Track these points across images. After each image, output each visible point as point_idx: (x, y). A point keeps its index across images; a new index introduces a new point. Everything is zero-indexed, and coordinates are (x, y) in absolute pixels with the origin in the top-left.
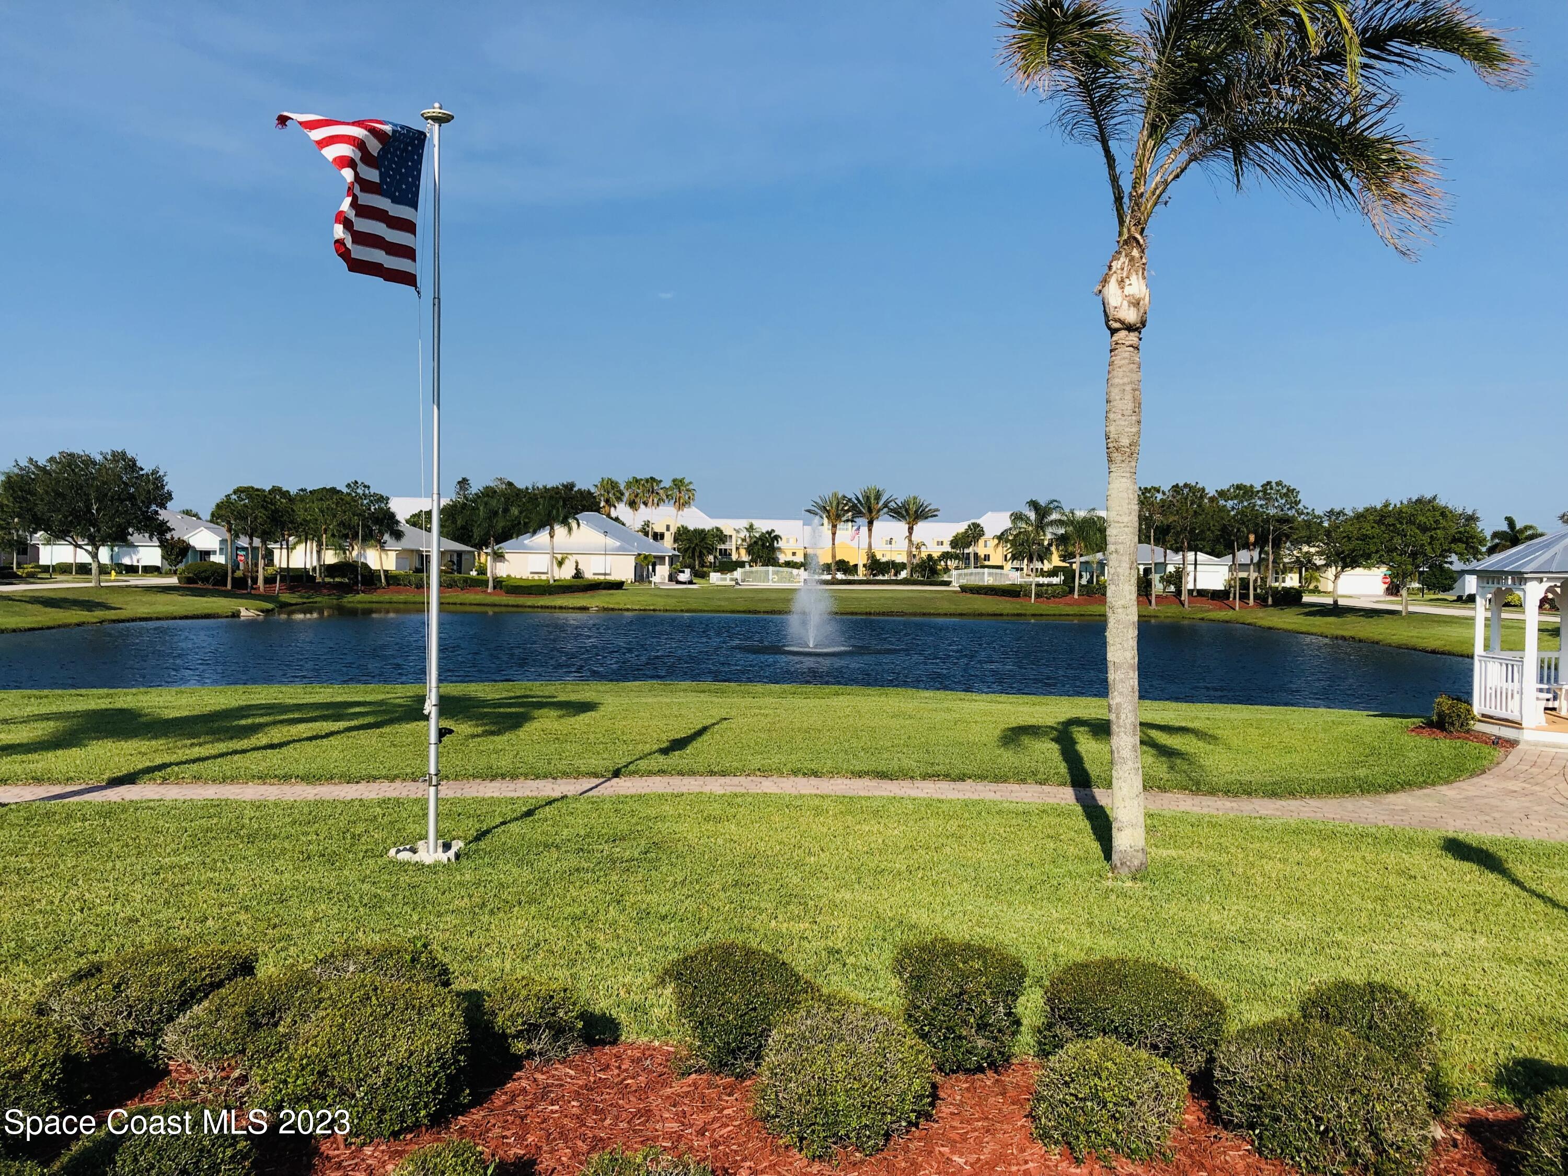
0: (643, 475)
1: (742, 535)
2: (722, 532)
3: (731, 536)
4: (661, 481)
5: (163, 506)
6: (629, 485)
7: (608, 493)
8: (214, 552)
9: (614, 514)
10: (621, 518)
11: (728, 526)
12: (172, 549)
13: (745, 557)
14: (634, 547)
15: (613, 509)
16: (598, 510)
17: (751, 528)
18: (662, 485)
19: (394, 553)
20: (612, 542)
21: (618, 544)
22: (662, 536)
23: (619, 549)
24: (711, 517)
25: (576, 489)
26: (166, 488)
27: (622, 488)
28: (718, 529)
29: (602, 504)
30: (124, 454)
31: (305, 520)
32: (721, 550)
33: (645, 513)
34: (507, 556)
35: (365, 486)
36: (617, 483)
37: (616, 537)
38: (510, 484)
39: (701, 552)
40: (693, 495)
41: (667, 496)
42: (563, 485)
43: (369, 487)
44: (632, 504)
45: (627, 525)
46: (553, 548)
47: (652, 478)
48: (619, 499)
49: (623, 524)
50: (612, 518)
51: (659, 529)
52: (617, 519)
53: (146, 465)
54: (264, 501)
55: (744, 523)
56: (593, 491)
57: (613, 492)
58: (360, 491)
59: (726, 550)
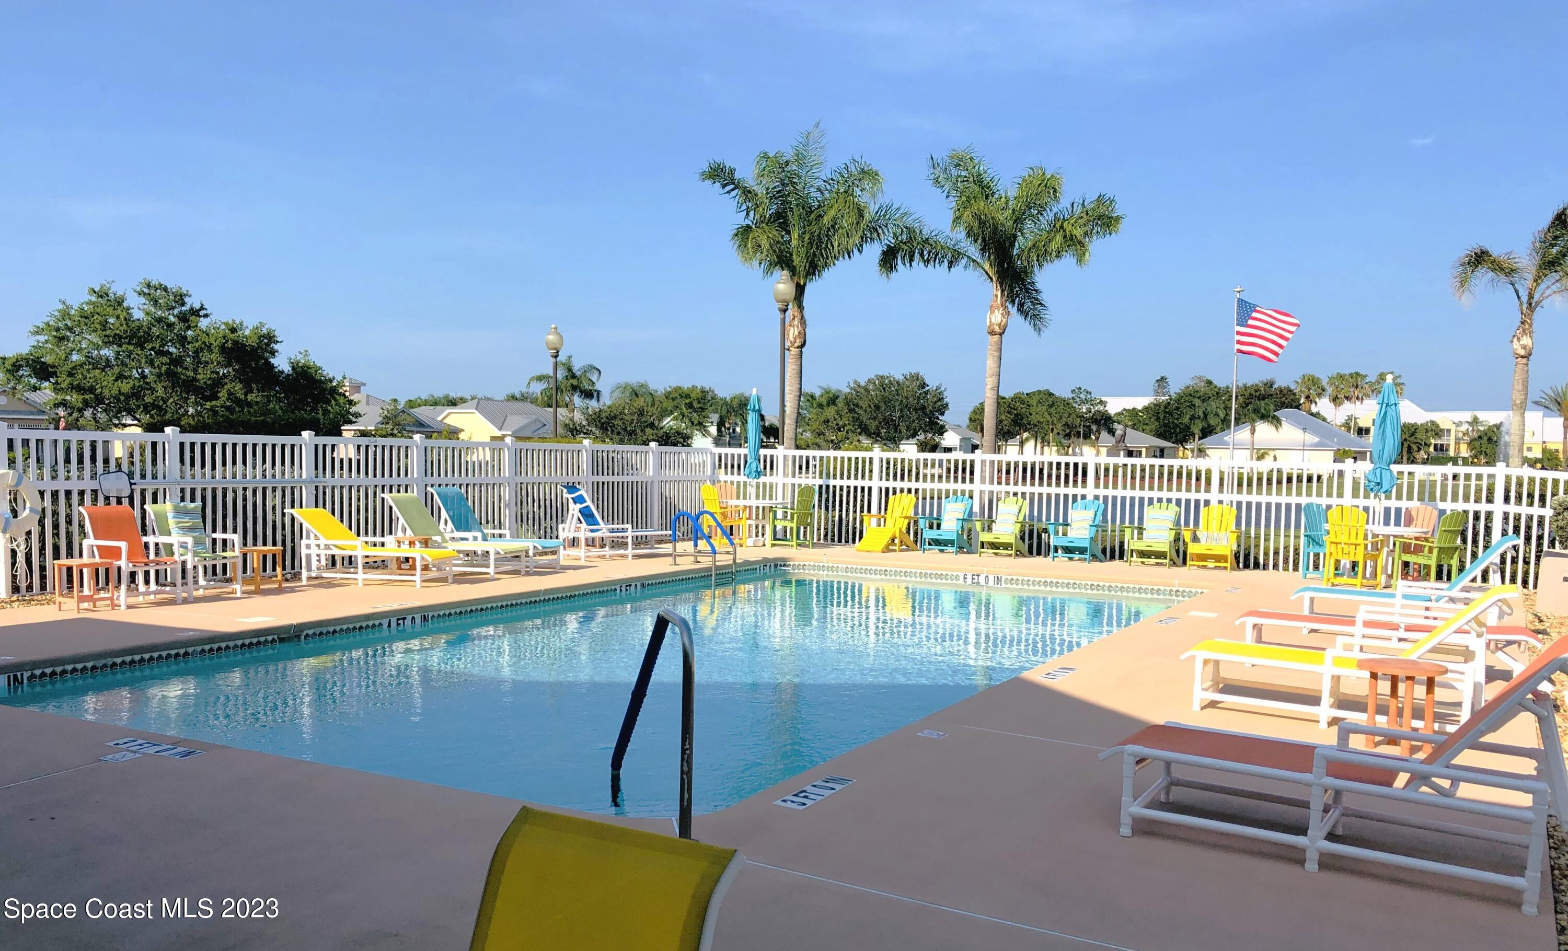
0: (1346, 371)
1: (1464, 428)
2: (1437, 426)
3: (1449, 431)
4: (1366, 376)
5: (943, 414)
6: (1331, 380)
7: (1309, 389)
8: (956, 449)
9: (1314, 409)
10: (1322, 413)
11: (1444, 419)
12: (926, 446)
13: (1465, 452)
14: (1333, 442)
15: (1313, 405)
16: (1298, 407)
17: (1475, 421)
18: (1367, 380)
19: (1105, 449)
20: (1311, 438)
21: (1317, 440)
22: (1367, 431)
23: (1317, 445)
24: (1426, 410)
25: (1275, 386)
26: (945, 400)
27: (1324, 383)
28: (1433, 423)
29: (1302, 401)
30: (917, 375)
31: (1039, 422)
32: (1436, 445)
33: (1348, 408)
34: (1208, 452)
35: (1087, 392)
36: (1319, 379)
37: (1315, 432)
38: (1210, 383)
39: (1409, 448)
40: (1402, 389)
41: (1373, 391)
42: (1263, 382)
43: (1090, 393)
44: (1335, 400)
45: (1329, 420)
46: (1253, 444)
47: (1357, 374)
48: (1319, 395)
49: (1324, 420)
50: (1312, 414)
51: (1363, 424)
52: (1317, 415)
53: (932, 384)
54: (1009, 407)
55: (1467, 416)
56: (1292, 388)
57: (1314, 387)
58: (1082, 396)
59: (1442, 445)
